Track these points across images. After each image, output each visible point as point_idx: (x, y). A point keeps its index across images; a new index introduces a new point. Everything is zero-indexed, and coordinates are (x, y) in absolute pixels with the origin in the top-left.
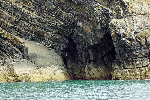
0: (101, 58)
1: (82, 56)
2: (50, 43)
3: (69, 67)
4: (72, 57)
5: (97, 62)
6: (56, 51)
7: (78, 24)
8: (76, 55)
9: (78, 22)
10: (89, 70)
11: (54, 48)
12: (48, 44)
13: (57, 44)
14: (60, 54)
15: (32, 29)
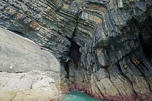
0: (115, 64)
1: (86, 61)
2: (45, 40)
3: (71, 74)
4: (74, 64)
5: (108, 69)
6: (53, 53)
7: (82, 16)
8: (79, 62)
9: (83, 14)
10: (96, 80)
11: (51, 49)
12: (42, 42)
13: (56, 44)
14: (58, 57)
15: (10, 11)
